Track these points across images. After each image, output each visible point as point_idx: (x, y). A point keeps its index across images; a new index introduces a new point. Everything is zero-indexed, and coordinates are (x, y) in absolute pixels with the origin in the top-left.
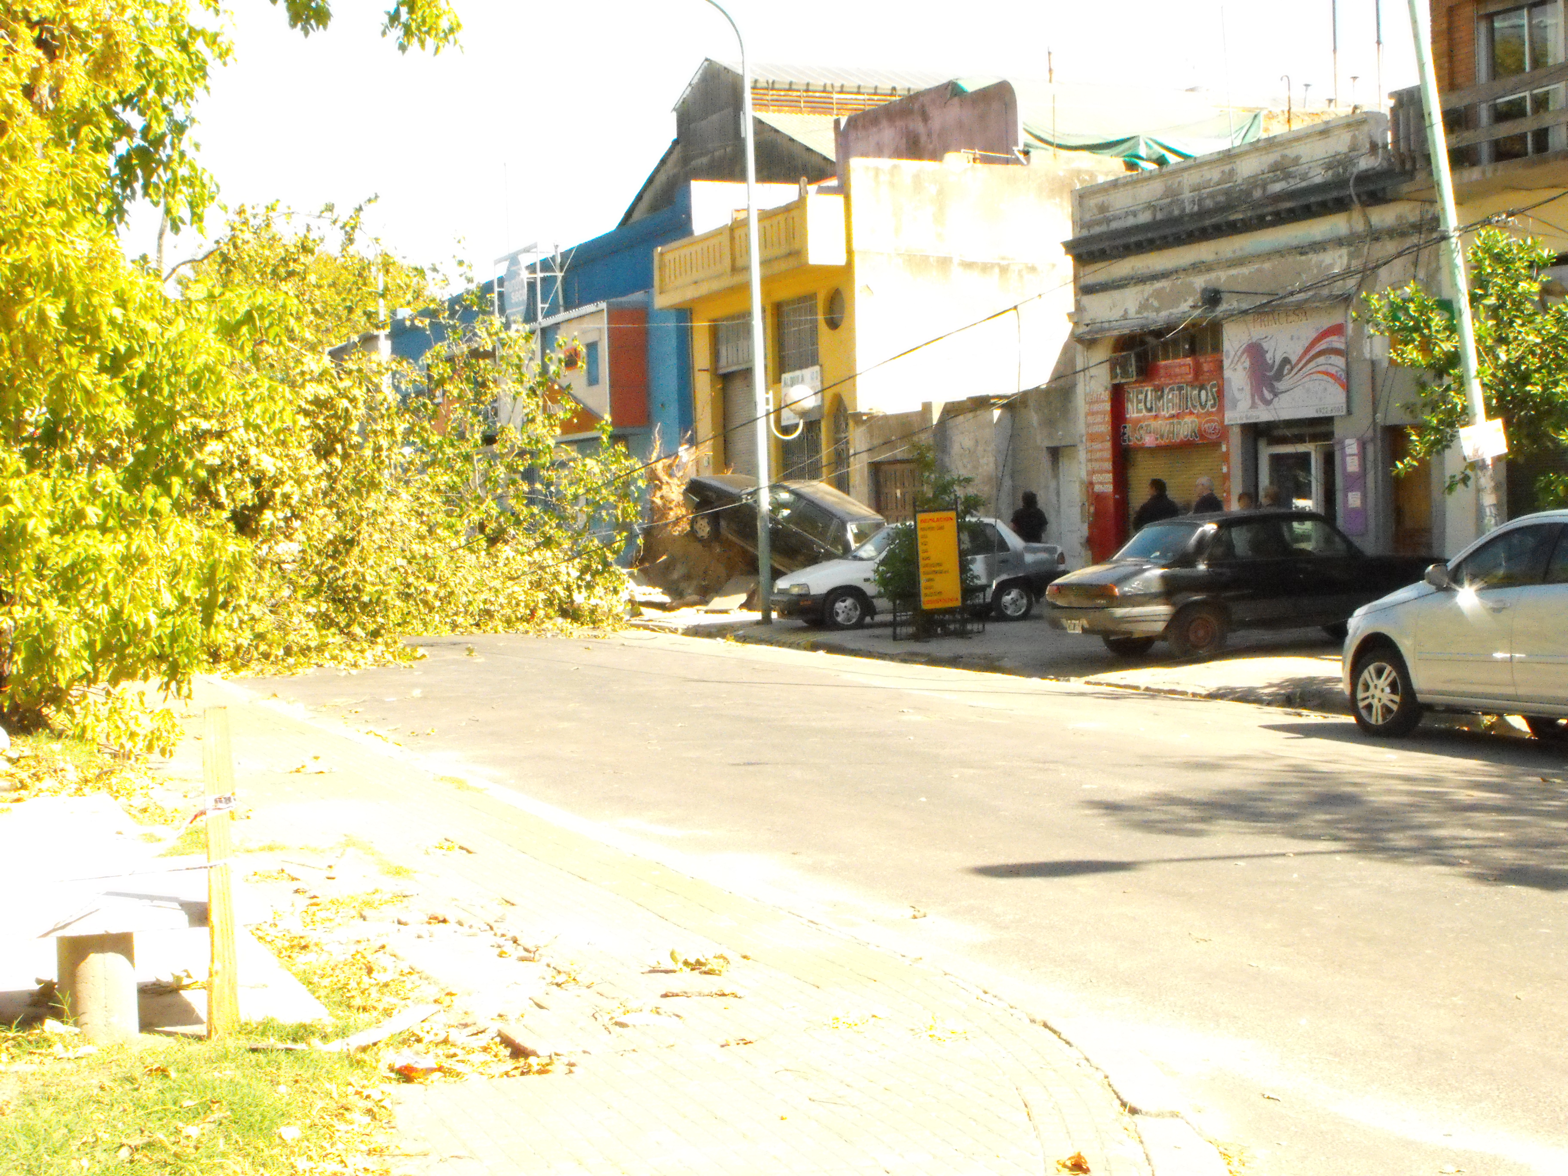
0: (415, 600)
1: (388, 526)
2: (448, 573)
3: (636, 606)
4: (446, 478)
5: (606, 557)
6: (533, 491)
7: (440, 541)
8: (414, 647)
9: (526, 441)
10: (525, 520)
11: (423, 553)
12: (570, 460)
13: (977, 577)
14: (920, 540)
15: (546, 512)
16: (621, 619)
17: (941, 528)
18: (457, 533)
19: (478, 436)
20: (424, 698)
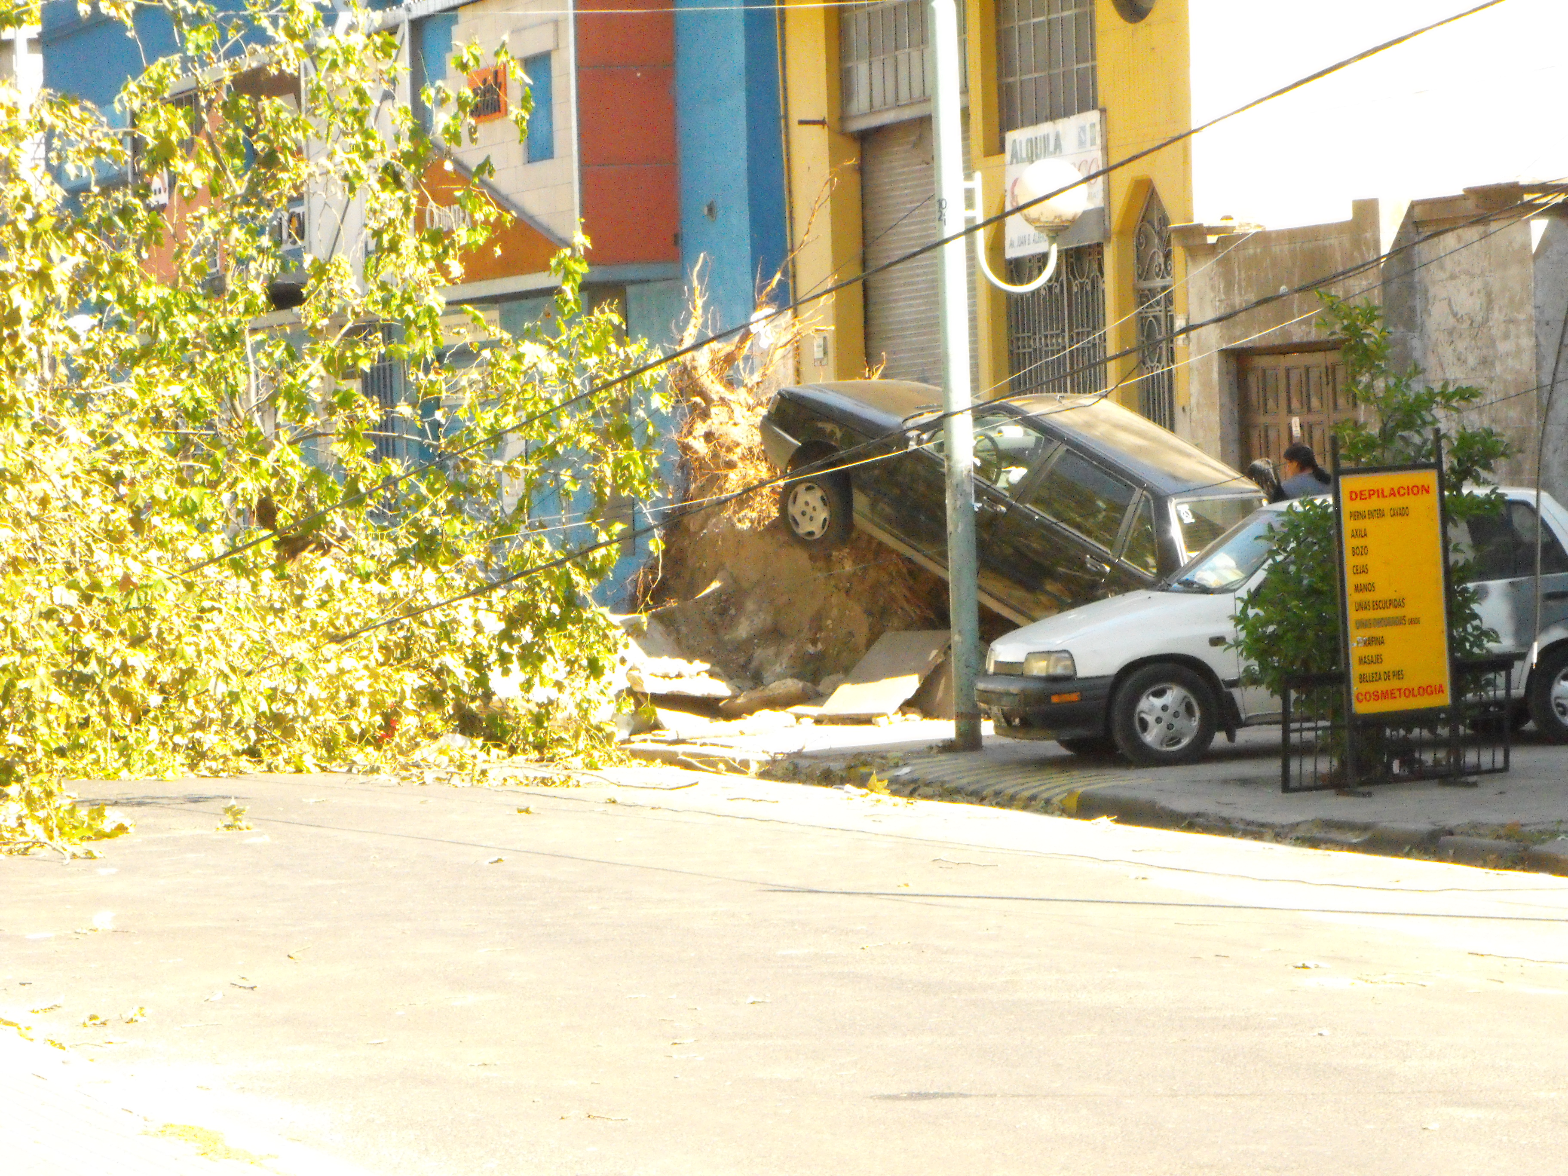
0: (100, 694)
1: (34, 509)
2: (179, 624)
3: (647, 705)
4: (176, 390)
5: (570, 586)
6: (388, 423)
7: (161, 544)
8: (98, 807)
9: (378, 295)
10: (370, 494)
11: (119, 574)
12: (484, 345)
13: (1492, 635)
14: (1349, 543)
15: (422, 473)
16: (609, 737)
17: (1402, 512)
18: (203, 526)
19: (258, 289)
20: (121, 932)
